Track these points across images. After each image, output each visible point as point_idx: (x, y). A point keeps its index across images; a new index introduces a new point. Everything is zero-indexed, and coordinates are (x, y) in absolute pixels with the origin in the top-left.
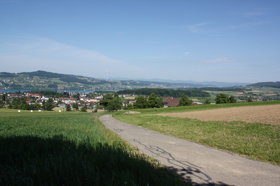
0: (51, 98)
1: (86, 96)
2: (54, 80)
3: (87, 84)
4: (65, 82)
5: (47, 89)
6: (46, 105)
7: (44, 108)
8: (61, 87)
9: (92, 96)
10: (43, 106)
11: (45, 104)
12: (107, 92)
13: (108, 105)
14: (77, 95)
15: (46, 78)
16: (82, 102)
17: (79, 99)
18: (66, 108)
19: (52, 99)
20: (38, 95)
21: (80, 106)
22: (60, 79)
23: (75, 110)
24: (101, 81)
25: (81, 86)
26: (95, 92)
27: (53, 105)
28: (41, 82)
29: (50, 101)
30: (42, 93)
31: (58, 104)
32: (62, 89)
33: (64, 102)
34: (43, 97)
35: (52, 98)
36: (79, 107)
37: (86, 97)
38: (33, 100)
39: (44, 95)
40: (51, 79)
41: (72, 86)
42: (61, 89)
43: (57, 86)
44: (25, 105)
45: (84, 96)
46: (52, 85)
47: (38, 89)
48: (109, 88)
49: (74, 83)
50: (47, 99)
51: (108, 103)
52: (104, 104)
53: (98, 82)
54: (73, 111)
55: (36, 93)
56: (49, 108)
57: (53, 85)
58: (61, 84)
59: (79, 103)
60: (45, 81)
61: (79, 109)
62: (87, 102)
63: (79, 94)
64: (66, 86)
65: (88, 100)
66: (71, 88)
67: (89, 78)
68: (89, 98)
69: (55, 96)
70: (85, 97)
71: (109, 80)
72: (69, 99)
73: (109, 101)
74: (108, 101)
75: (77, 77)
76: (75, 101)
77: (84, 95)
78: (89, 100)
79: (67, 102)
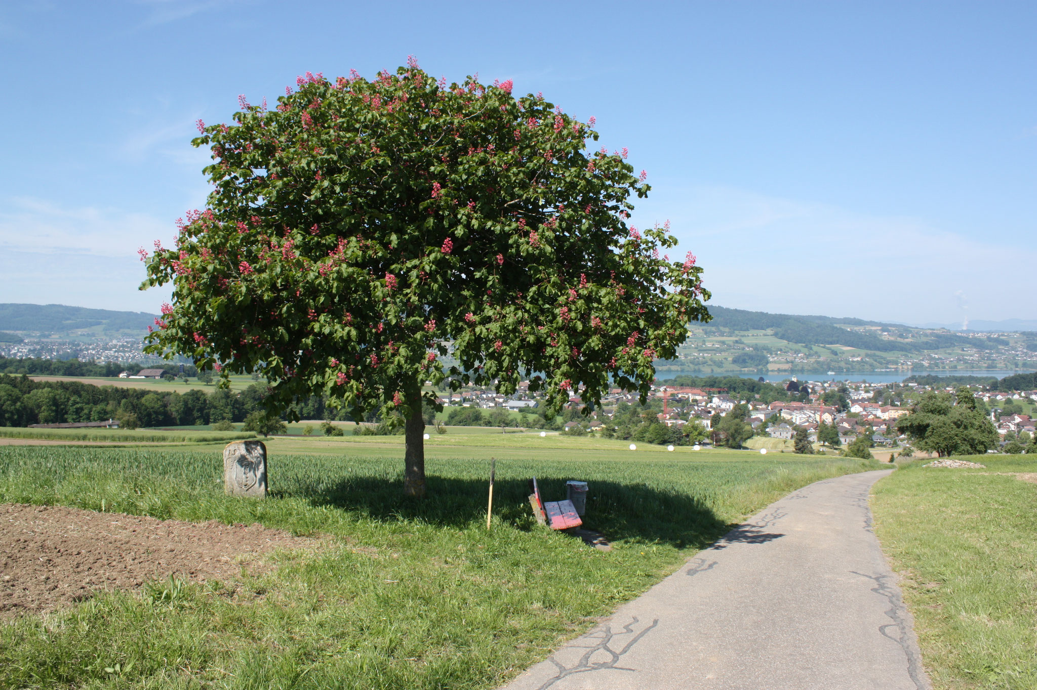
0: (743, 402)
1: (871, 395)
2: (754, 339)
3: (879, 349)
4: (792, 345)
5: (729, 370)
6: (723, 429)
7: (715, 438)
8: (780, 363)
9: (899, 395)
10: (713, 433)
11: (720, 426)
13: (928, 433)
14: (839, 391)
15: (727, 330)
16: (857, 420)
17: (844, 407)
18: (793, 442)
19: (745, 407)
20: (698, 391)
21: (846, 433)
22: (776, 335)
23: (824, 449)
24: (938, 336)
25: (853, 356)
26: (913, 379)
27: (747, 428)
28: (709, 345)
29: (740, 414)
30: (712, 386)
31: (765, 425)
32: (785, 371)
33: (787, 417)
34: (716, 401)
35: (748, 402)
36: (842, 440)
37: (875, 400)
38: (683, 407)
39: (719, 392)
40: (742, 333)
41: (821, 359)
42: (779, 370)
43: (765, 358)
44: (653, 426)
45: (865, 395)
46: (746, 354)
47: (699, 371)
49: (828, 349)
50: (729, 406)
51: (930, 429)
52: (918, 431)
53: (924, 339)
54: (819, 452)
55: (693, 384)
56: (734, 439)
57: (751, 358)
58: (781, 350)
59: (846, 425)
60: (723, 343)
61: (842, 447)
62: (878, 421)
63: (844, 390)
64: (800, 358)
65: (879, 413)
66: (815, 365)
67: (885, 327)
68: (885, 404)
69: (757, 396)
70: (869, 400)
71: (968, 331)
72: (807, 406)
73: (934, 420)
74: (927, 422)
75: (838, 326)
76: (831, 414)
77: (867, 392)
78: (883, 411)
79: (798, 418)
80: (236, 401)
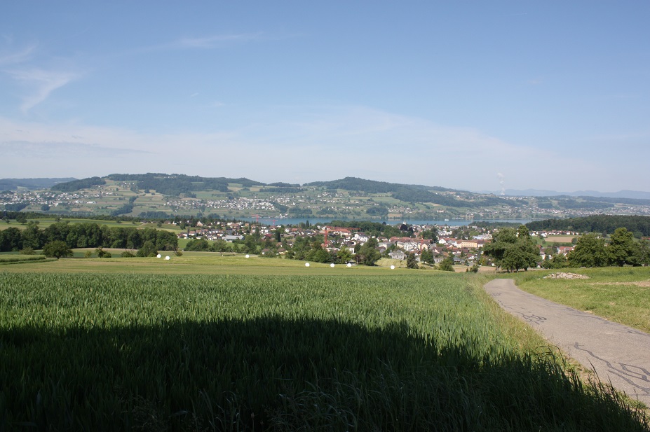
0: (373, 237)
1: (451, 233)
2: (379, 198)
3: (454, 206)
4: (402, 202)
5: (364, 217)
6: (362, 253)
7: (358, 260)
8: (395, 213)
9: (467, 233)
10: (356, 256)
11: (360, 251)
12: (501, 224)
13: (504, 255)
14: (432, 231)
15: (363, 192)
16: (443, 248)
17: (435, 240)
18: (406, 261)
19: (375, 240)
20: (346, 230)
21: (437, 256)
22: (393, 196)
23: (425, 266)
24: (488, 198)
25: (439, 210)
26: (474, 224)
27: (377, 253)
28: (352, 202)
29: (372, 244)
30: (354, 227)
31: (388, 251)
32: (398, 218)
33: (401, 246)
34: (357, 236)
35: (376, 237)
36: (435, 260)
37: (453, 236)
38: (336, 240)
39: (359, 231)
40: (373, 195)
41: (420, 211)
42: (395, 218)
43: (386, 210)
44: (319, 251)
45: (447, 233)
46: (375, 208)
47: (346, 218)
48: (508, 216)
49: (425, 205)
50: (365, 239)
51: (506, 252)
52: (496, 253)
53: (481, 200)
54: (422, 268)
55: (343, 226)
56: (369, 260)
57: (378, 210)
58: (396, 205)
59: (436, 251)
60: (361, 200)
61: (435, 265)
62: (455, 249)
63: (435, 230)
64: (407, 211)
65: (456, 244)
66: (417, 215)
67: (458, 193)
68: (459, 238)
69: (382, 233)
70: (449, 236)
71: (506, 196)
72: (412, 239)
73: (508, 246)
74: (503, 247)
75: (430, 191)
76: (427, 244)
77: (448, 231)
78: (458, 243)
79: (408, 247)
80: (42, 235)
